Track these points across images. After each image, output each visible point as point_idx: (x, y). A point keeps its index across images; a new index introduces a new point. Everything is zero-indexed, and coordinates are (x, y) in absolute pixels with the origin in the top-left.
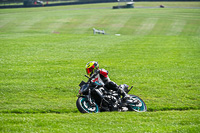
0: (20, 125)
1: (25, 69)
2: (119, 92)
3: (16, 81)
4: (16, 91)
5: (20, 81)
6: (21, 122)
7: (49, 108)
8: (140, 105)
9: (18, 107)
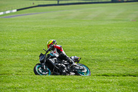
0: (108, 84)
1: (112, 46)
2: (69, 61)
3: (106, 54)
4: (106, 61)
5: (109, 54)
6: (109, 82)
7: (129, 73)
8: (86, 71)
9: (106, 72)
